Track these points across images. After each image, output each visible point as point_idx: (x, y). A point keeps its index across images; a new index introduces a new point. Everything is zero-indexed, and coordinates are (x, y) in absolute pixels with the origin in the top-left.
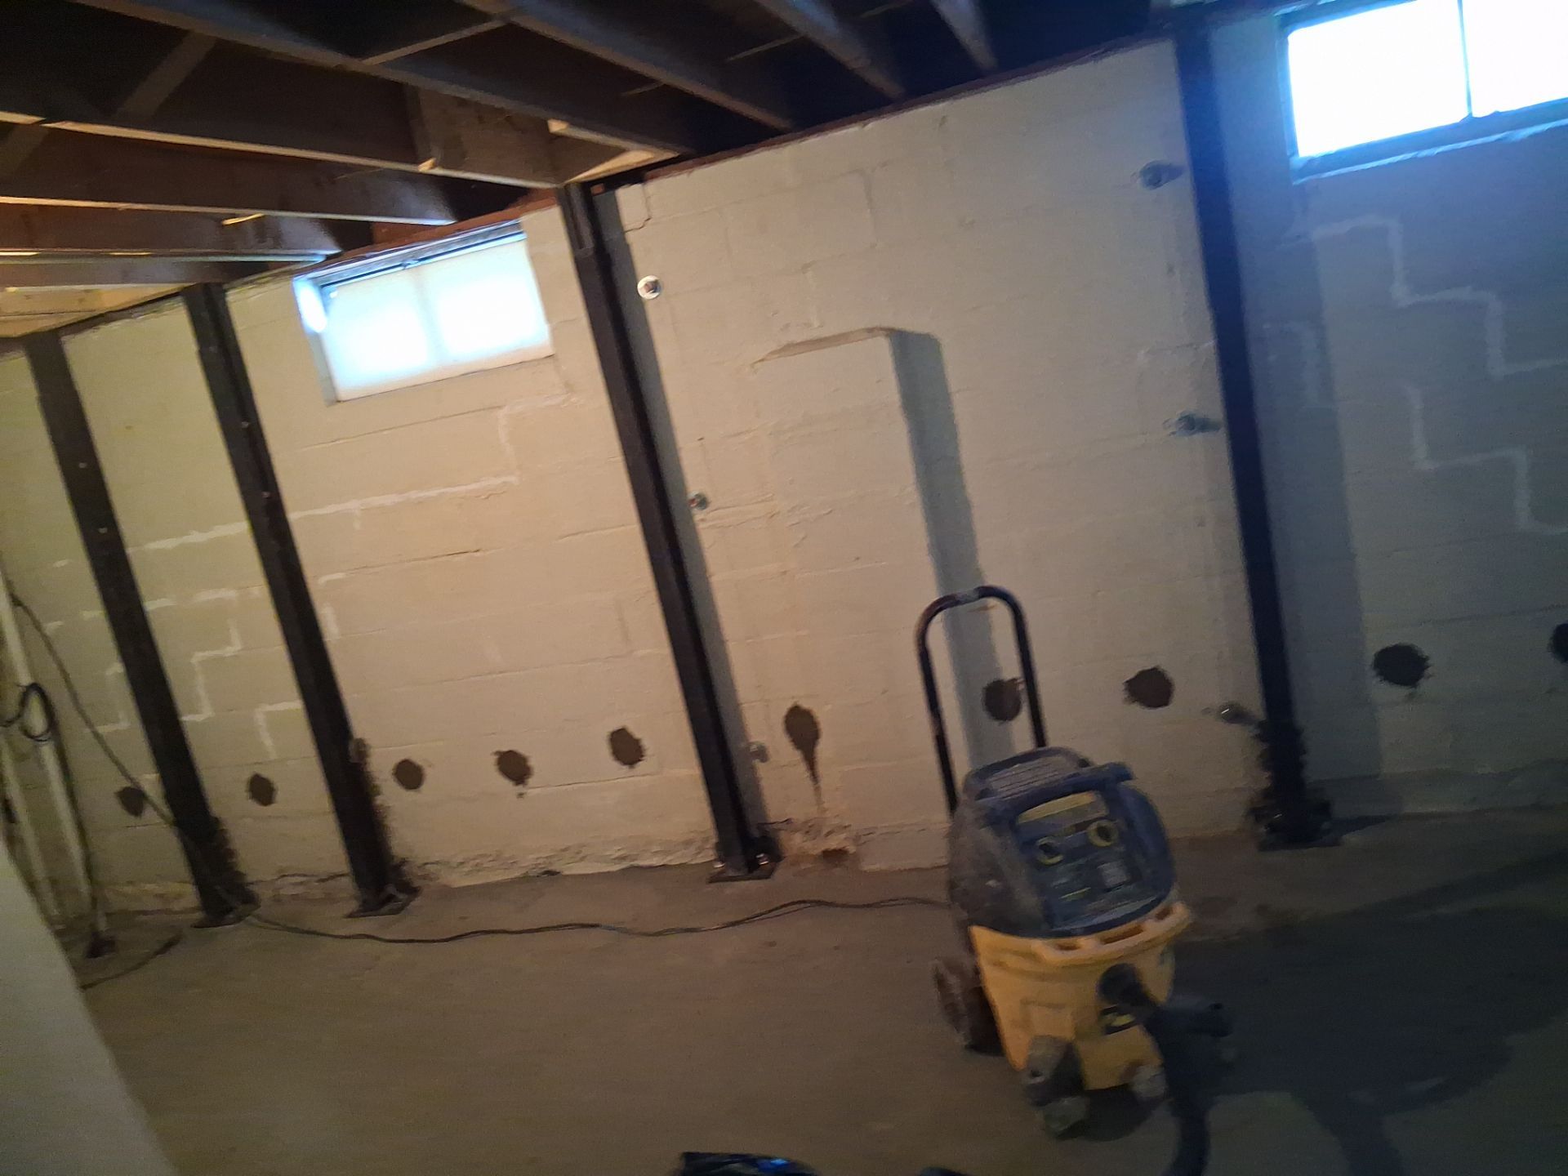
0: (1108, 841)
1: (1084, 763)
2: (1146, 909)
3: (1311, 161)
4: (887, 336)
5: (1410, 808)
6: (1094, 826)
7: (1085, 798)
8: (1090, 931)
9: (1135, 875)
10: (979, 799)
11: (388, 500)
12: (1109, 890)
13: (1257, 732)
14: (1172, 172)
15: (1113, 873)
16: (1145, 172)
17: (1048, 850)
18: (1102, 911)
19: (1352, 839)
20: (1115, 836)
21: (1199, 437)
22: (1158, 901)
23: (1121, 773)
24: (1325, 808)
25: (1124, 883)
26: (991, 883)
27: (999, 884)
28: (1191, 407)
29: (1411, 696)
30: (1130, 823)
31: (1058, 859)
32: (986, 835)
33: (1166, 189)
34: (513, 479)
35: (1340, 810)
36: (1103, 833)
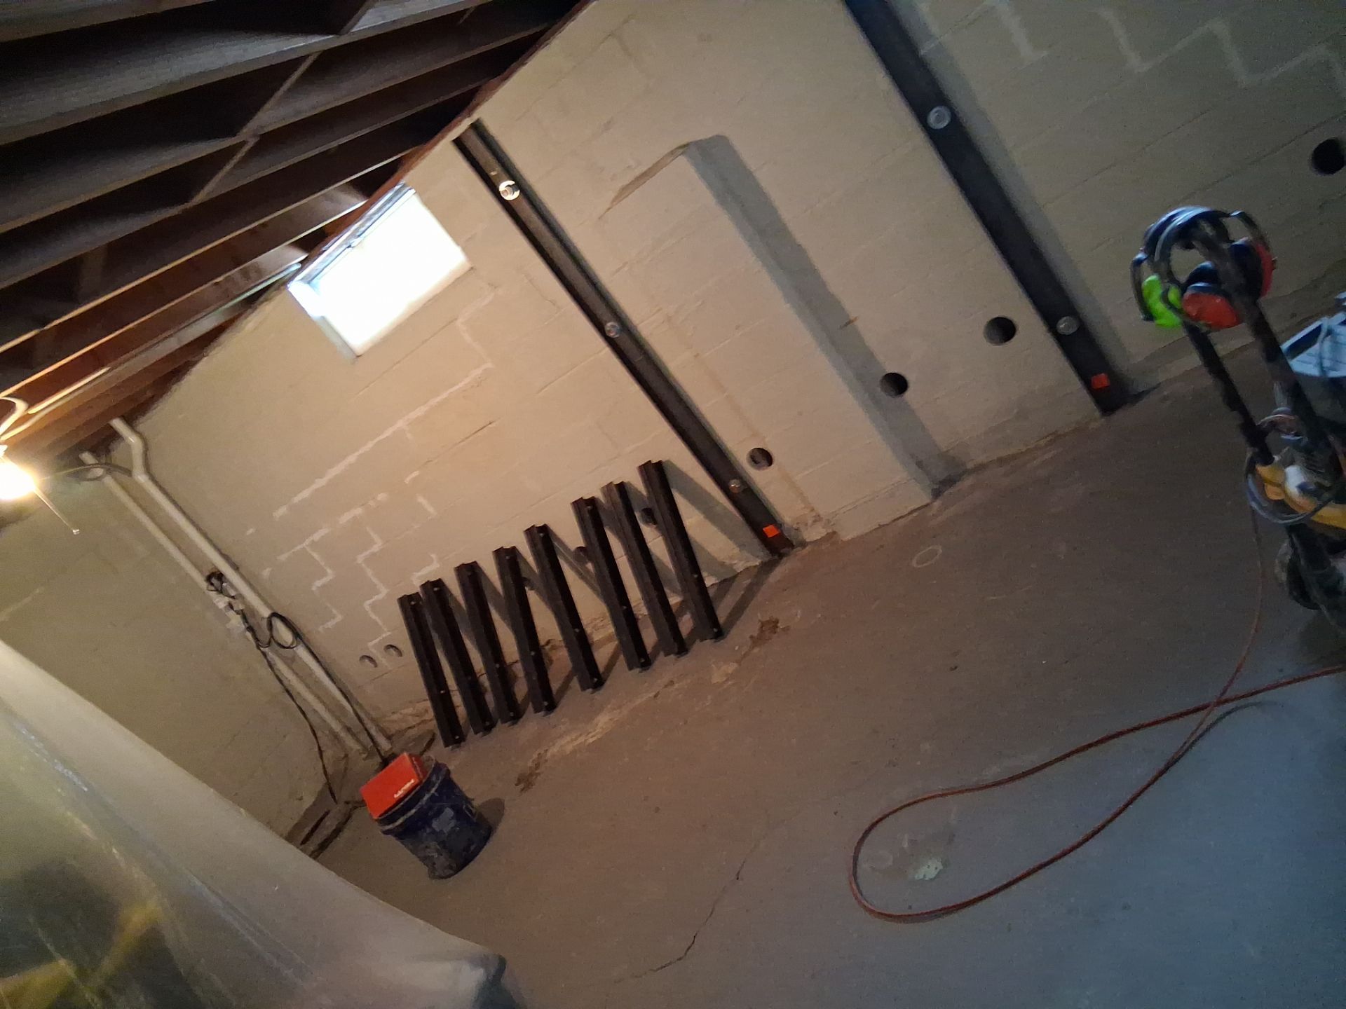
4: (684, 152)
11: (420, 411)
34: (489, 365)
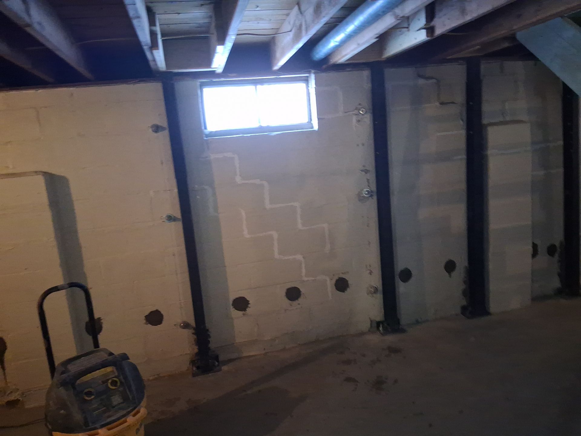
0: (115, 387)
1: (111, 354)
2: (128, 413)
3: (211, 132)
4: (43, 175)
5: (245, 354)
6: (110, 381)
7: (109, 369)
8: (103, 426)
9: (125, 399)
10: (61, 375)
12: (114, 407)
13: (194, 331)
14: (163, 129)
15: (116, 400)
16: (152, 127)
17: (89, 394)
18: (109, 417)
19: (225, 368)
20: (119, 384)
21: (173, 223)
22: (135, 408)
23: (125, 357)
24: (217, 358)
25: (122, 403)
26: (62, 412)
27: (65, 412)
28: (170, 212)
29: (244, 314)
30: (126, 378)
31: (93, 397)
32: (62, 390)
33: (160, 134)
35: (221, 358)
36: (114, 383)
